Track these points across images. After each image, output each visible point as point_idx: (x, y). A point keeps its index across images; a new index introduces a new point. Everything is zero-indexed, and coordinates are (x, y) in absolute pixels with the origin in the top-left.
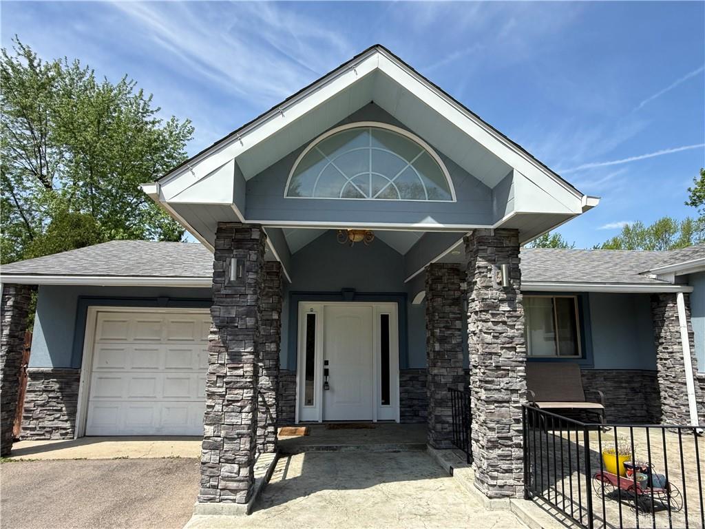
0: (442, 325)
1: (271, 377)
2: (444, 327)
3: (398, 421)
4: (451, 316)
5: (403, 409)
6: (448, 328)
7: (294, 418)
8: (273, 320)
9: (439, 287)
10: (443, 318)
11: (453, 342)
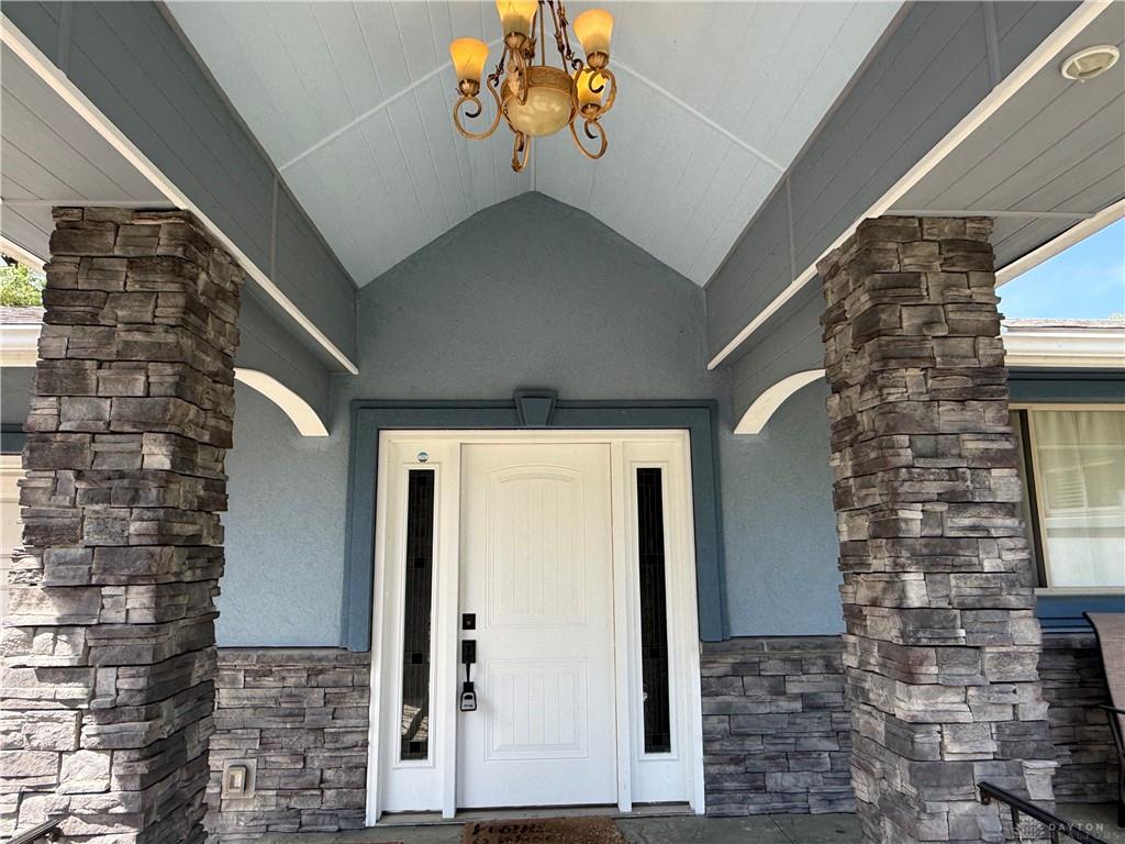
0: (932, 488)
1: (121, 756)
2: (940, 498)
3: (699, 806)
4: (972, 446)
5: (714, 770)
6: (958, 501)
7: (362, 808)
8: (143, 474)
9: (909, 320)
10: (936, 455)
11: (987, 566)
